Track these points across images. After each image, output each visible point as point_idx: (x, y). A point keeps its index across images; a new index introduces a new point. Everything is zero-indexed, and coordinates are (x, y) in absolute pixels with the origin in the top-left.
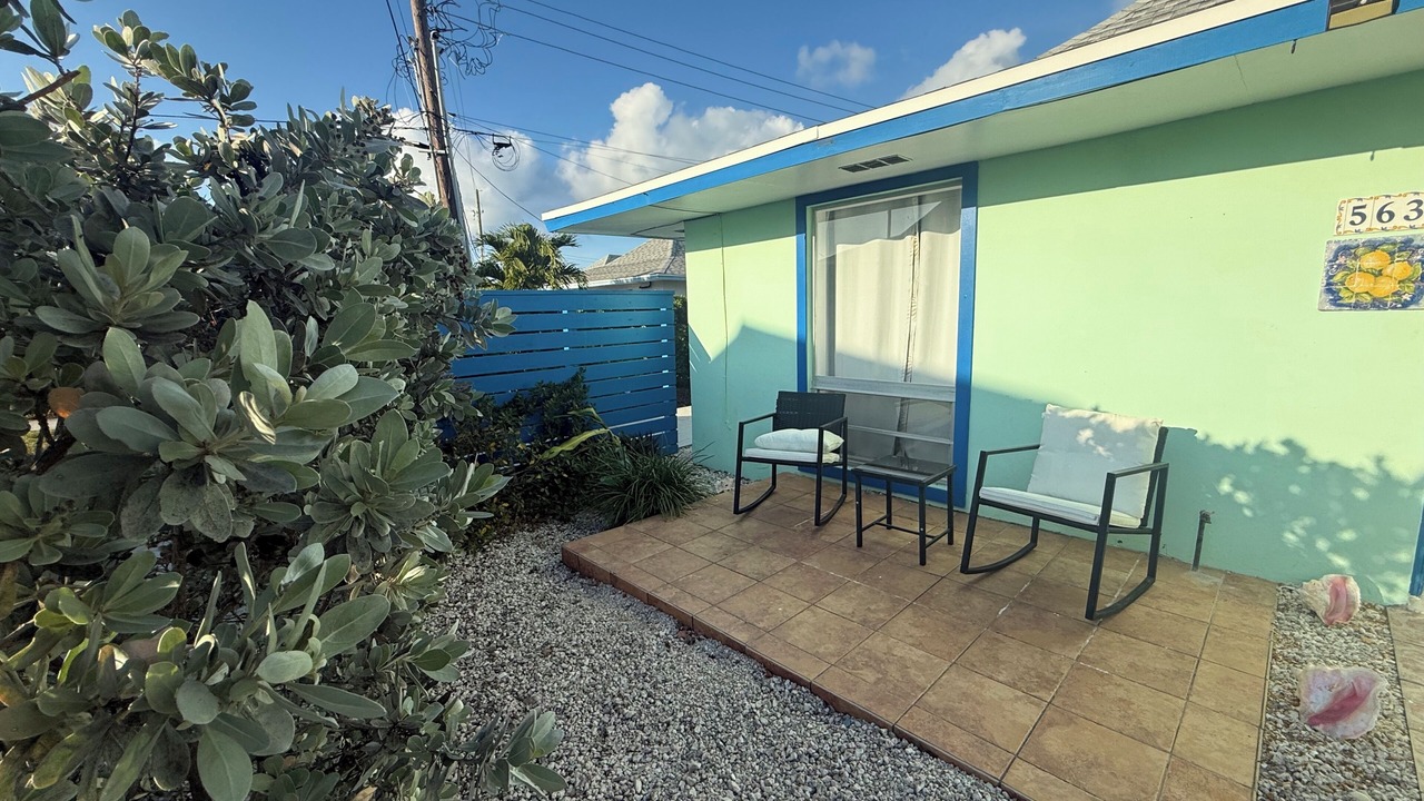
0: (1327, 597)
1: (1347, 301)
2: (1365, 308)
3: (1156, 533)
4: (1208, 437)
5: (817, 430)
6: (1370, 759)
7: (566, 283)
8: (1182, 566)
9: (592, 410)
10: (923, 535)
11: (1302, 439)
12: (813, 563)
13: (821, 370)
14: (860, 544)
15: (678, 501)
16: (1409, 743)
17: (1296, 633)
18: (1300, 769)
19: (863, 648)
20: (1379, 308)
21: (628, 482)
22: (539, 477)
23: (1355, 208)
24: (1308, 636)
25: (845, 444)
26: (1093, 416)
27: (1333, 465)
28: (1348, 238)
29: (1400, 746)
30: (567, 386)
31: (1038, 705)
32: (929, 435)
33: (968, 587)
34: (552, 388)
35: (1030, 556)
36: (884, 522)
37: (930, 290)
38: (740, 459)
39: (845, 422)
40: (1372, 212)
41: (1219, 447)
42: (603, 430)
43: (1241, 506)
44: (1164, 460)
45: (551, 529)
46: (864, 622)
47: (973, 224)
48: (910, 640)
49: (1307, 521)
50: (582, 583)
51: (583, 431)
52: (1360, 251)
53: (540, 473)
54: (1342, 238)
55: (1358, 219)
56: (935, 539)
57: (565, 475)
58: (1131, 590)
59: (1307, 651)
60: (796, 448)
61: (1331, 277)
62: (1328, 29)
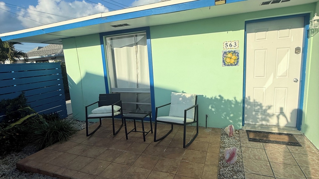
0: (229, 130)
1: (226, 64)
2: (230, 66)
3: (197, 122)
4: (206, 96)
5: (111, 106)
6: (236, 167)
7: (18, 58)
8: (204, 128)
9: (29, 107)
10: (144, 133)
11: (222, 95)
12: (113, 148)
13: (113, 86)
14: (127, 139)
15: (66, 136)
16: (243, 161)
17: (224, 140)
18: (225, 174)
19: (128, 173)
20: (232, 66)
21: (45, 132)
22: (4, 137)
23: (226, 44)
24: (226, 140)
25: (121, 108)
26: (182, 94)
27: (228, 100)
28: (225, 50)
29: (241, 162)
30: (16, 100)
31: (172, 176)
32: (144, 102)
33: (156, 146)
34: (9, 101)
35: (171, 133)
36: (134, 130)
37: (141, 61)
38: (87, 118)
39: (121, 102)
40: (228, 44)
41: (208, 98)
42: (35, 114)
43: (213, 112)
44: (197, 104)
45: (12, 156)
46: (127, 164)
47: (150, 44)
48: (141, 166)
49: (225, 113)
50: (25, 176)
51: (26, 115)
52: (228, 53)
53: (4, 135)
54: (224, 50)
55: (226, 46)
56: (148, 133)
57: (17, 134)
58: (193, 137)
59: (226, 144)
60: (106, 112)
61: (223, 59)
62: (215, 5)
